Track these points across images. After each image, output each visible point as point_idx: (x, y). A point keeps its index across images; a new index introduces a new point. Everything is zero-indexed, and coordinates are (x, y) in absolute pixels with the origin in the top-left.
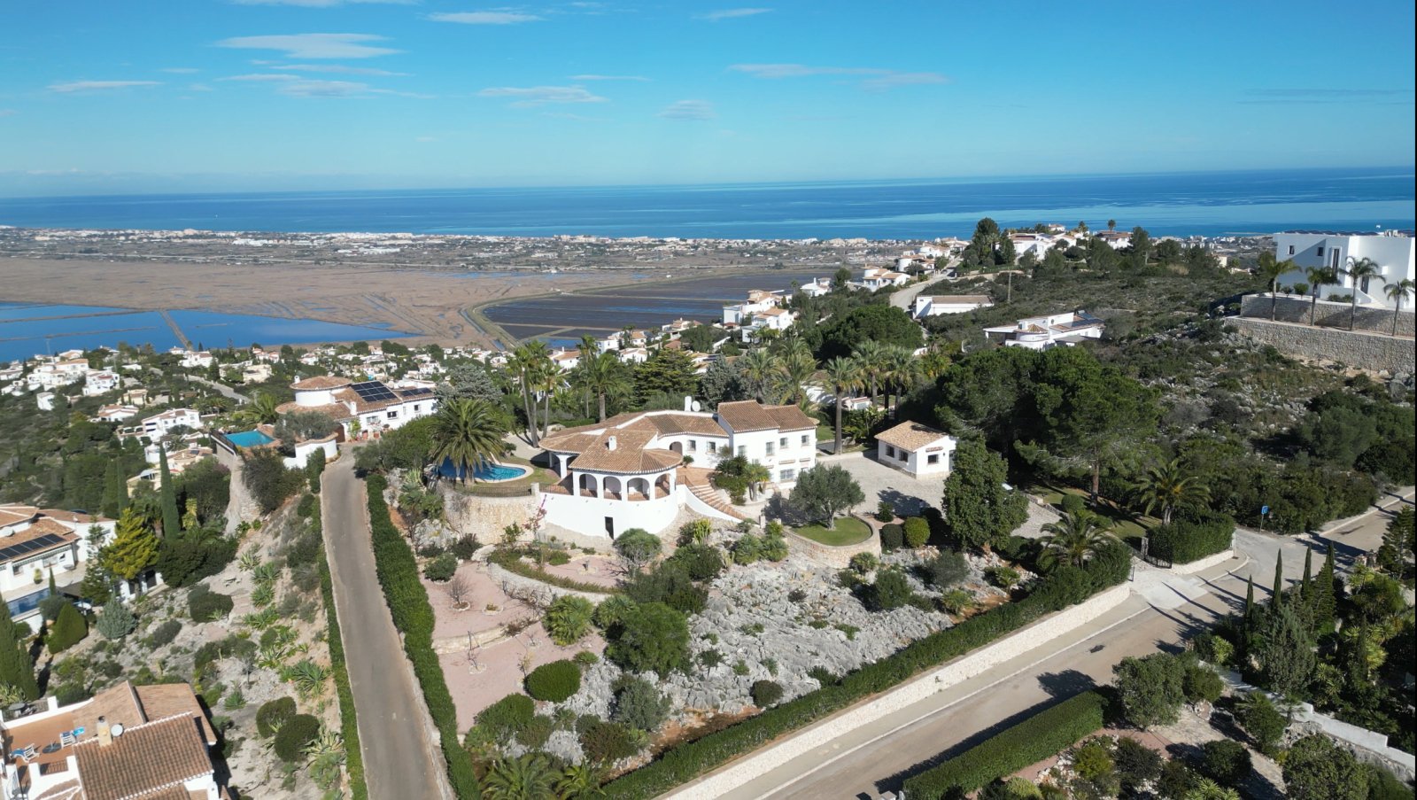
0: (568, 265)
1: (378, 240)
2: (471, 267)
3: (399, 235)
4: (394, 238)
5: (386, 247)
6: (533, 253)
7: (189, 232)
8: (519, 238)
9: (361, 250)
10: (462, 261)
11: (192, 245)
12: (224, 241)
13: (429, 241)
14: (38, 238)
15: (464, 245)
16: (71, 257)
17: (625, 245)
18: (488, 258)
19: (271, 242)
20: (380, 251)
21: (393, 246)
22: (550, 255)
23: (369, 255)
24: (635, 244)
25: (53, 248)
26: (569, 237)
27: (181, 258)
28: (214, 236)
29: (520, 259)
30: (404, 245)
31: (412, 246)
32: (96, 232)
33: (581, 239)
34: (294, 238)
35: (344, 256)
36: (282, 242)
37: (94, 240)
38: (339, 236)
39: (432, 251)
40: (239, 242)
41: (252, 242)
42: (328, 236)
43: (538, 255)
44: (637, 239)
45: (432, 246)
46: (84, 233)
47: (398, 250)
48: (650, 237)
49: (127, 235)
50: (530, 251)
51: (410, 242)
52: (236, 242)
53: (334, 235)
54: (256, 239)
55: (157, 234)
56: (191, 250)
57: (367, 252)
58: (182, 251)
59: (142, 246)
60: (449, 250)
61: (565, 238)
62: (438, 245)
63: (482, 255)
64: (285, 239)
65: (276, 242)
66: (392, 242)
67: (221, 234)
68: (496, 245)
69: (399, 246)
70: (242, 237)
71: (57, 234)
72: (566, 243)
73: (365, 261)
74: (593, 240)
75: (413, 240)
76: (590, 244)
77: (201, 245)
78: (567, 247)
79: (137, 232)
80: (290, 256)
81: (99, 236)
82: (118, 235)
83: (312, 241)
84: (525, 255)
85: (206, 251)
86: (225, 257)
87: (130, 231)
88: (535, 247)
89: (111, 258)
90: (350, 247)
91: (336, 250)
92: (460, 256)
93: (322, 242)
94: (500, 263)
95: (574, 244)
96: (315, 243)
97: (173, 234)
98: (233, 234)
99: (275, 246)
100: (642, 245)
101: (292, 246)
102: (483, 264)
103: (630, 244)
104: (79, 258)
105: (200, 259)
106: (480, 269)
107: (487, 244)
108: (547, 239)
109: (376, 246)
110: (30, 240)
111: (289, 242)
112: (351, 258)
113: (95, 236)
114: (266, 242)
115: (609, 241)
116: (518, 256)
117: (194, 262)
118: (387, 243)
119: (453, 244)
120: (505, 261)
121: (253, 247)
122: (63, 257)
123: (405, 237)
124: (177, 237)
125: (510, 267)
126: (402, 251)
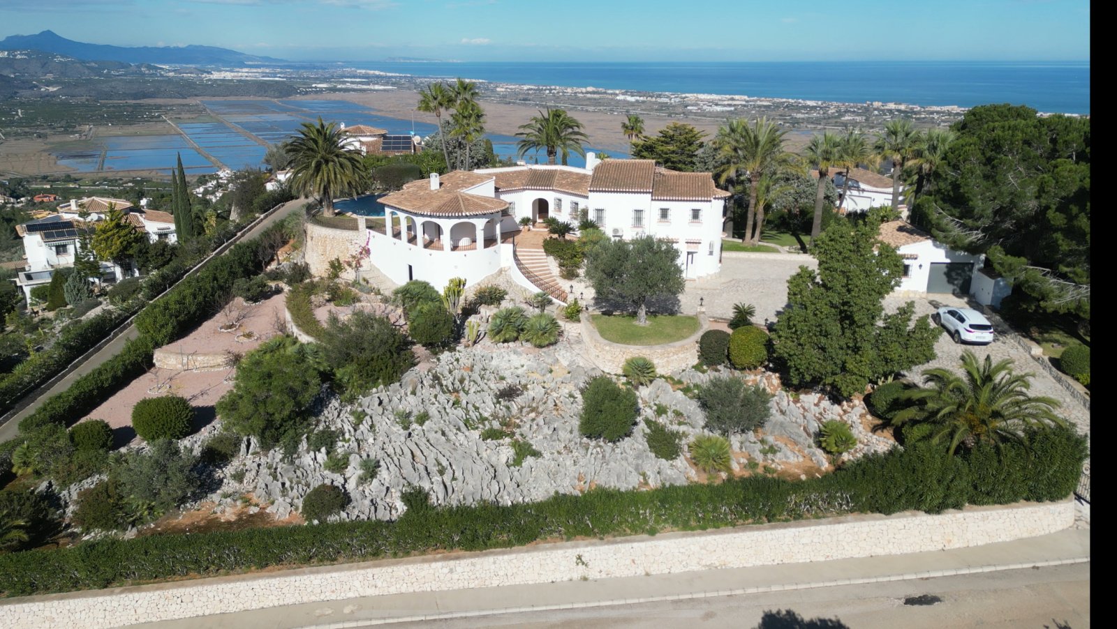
0: (873, 127)
1: (720, 100)
2: (787, 125)
3: (737, 97)
4: (733, 99)
5: (724, 106)
6: (844, 116)
7: (590, 89)
8: (835, 103)
9: (705, 107)
10: (780, 119)
11: (589, 99)
12: (610, 97)
13: (759, 103)
14: (498, 89)
15: (787, 106)
16: (514, 103)
17: (932, 113)
18: (803, 119)
19: (642, 98)
20: (719, 109)
21: (730, 105)
22: (858, 119)
23: (709, 112)
24: (943, 112)
25: (505, 97)
26: (880, 104)
27: (579, 108)
28: (605, 93)
29: (830, 121)
30: (738, 105)
31: (744, 106)
32: (533, 87)
33: (892, 106)
34: (659, 96)
35: (691, 112)
36: (649, 98)
37: (530, 92)
38: (691, 97)
39: (759, 111)
40: (620, 97)
41: (630, 99)
42: (684, 95)
43: (847, 118)
44: (945, 108)
45: (760, 107)
46: (526, 87)
47: (732, 109)
48: (959, 107)
49: (550, 90)
50: (841, 114)
51: (744, 103)
52: (618, 98)
53: (687, 95)
54: (632, 96)
55: (569, 90)
56: (588, 103)
57: (707, 109)
58: (581, 103)
59: (558, 98)
60: (774, 110)
61: (876, 104)
62: (765, 106)
63: (799, 116)
64: (652, 97)
65: (644, 99)
66: (730, 102)
67: (610, 91)
68: (813, 108)
69: (735, 105)
70: (623, 94)
71: (510, 87)
72: (875, 109)
73: (705, 116)
74: (903, 107)
75: (747, 101)
76: (899, 111)
77: (595, 99)
78: (876, 112)
79: (558, 88)
80: (652, 110)
81: (534, 90)
82: (545, 90)
83: (670, 100)
84: (836, 117)
85: (596, 103)
86: (608, 108)
87: (553, 87)
88: (847, 112)
89: (537, 105)
90: (696, 105)
91: (686, 107)
92: (781, 115)
93: (678, 100)
94: (812, 123)
95: (883, 110)
96: (673, 101)
97: (579, 90)
98: (617, 92)
99: (643, 102)
100: (949, 114)
101: (655, 103)
102: (798, 123)
103: (938, 113)
104: (519, 104)
105: (591, 109)
106: (794, 127)
107: (805, 107)
108: (859, 105)
109: (717, 105)
110: (493, 91)
111: (654, 99)
112: (696, 114)
113: (531, 89)
114: (638, 98)
115: (917, 108)
116: (829, 118)
117: (587, 111)
118: (726, 103)
119: (777, 106)
120: (817, 121)
121: (628, 102)
122: (509, 103)
123: (740, 99)
124: (582, 93)
125: (819, 127)
126: (736, 109)
